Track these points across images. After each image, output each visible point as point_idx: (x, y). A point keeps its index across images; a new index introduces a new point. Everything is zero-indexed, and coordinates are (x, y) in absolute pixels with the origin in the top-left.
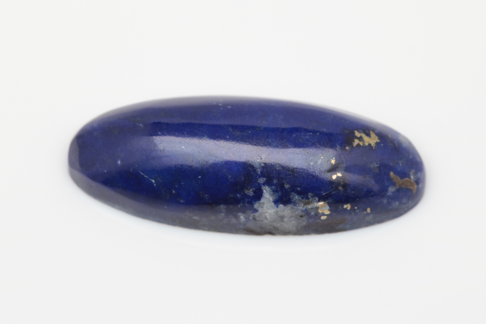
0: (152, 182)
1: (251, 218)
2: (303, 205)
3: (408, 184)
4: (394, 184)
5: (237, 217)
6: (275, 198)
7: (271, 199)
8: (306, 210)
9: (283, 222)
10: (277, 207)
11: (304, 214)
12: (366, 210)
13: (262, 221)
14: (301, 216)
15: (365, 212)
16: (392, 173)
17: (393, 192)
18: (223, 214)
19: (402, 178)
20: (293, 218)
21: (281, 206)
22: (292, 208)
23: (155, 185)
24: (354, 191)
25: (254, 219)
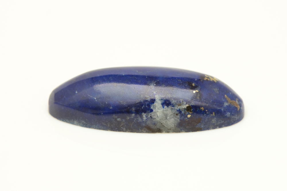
0: (95, 99)
1: (149, 116)
2: (177, 106)
3: (235, 104)
4: (227, 102)
5: (141, 117)
6: (162, 102)
7: (160, 103)
8: (179, 109)
9: (167, 119)
10: (163, 107)
11: (178, 112)
12: (212, 114)
13: (155, 118)
14: (177, 115)
15: (212, 115)
16: (226, 96)
17: (227, 106)
18: (133, 115)
19: (231, 100)
20: (172, 116)
21: (165, 107)
22: (172, 109)
23: (96, 100)
24: (205, 100)
25: (151, 117)
